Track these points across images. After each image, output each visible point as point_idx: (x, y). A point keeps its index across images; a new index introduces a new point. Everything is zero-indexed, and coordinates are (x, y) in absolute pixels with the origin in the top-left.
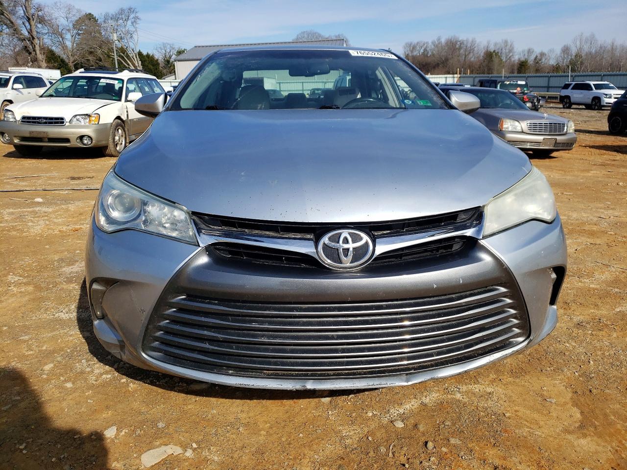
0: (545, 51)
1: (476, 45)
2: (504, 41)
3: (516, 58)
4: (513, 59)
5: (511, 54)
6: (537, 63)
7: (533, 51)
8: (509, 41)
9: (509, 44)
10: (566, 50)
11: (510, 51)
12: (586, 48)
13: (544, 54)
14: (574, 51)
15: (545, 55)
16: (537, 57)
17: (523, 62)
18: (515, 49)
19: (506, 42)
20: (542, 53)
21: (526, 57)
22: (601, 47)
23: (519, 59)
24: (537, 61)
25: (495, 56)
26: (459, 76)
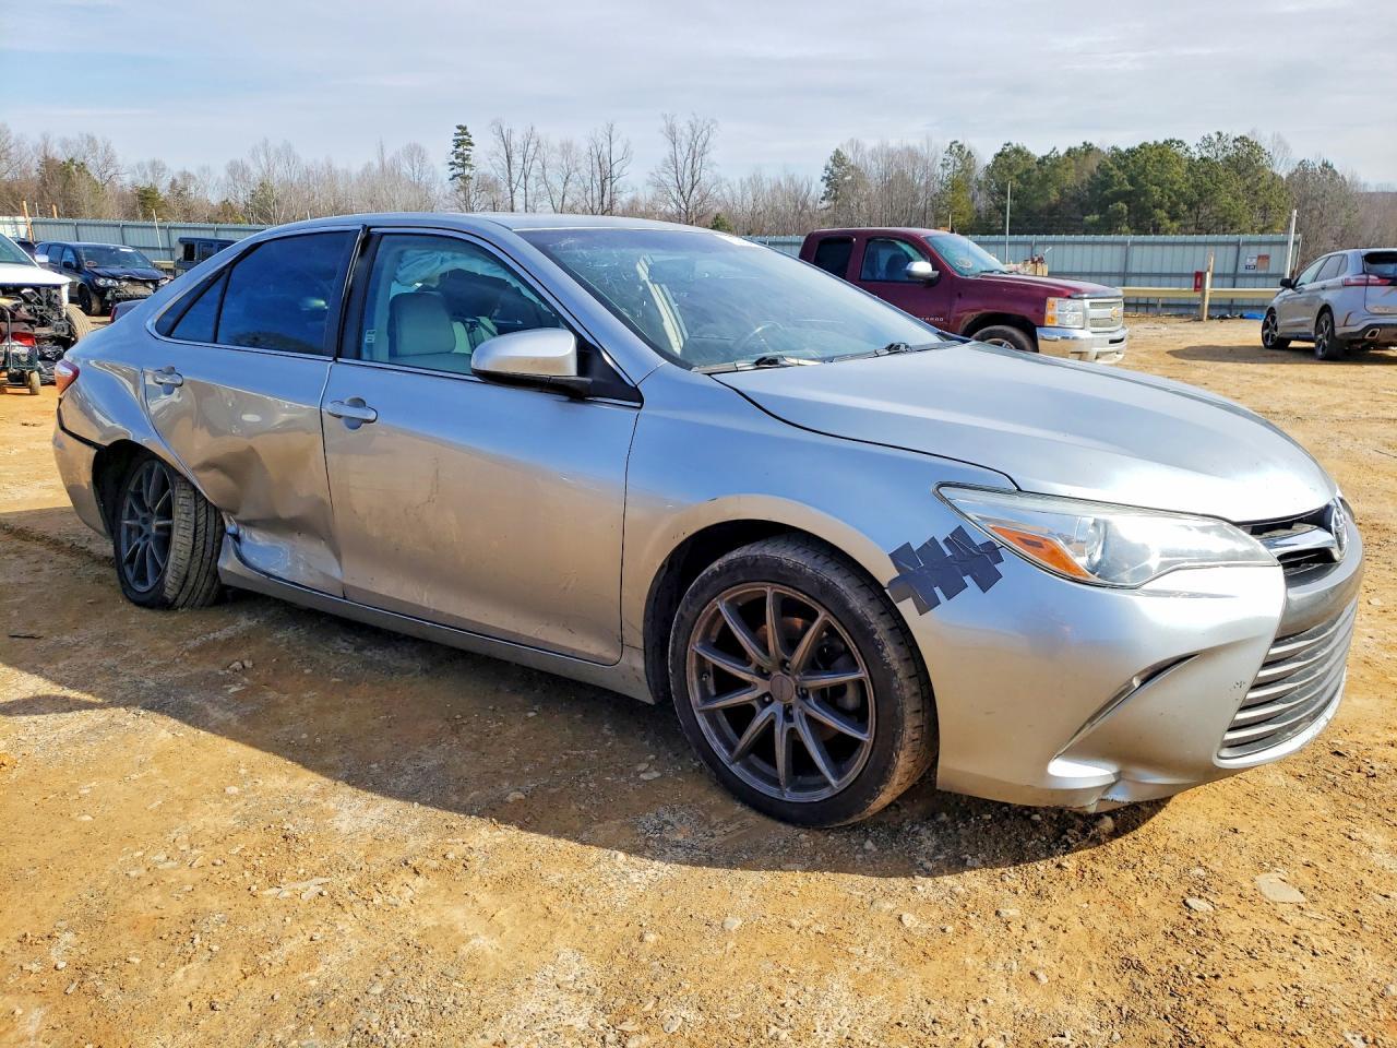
0: (193, 170)
1: (12, 141)
2: (85, 137)
3: (127, 180)
4: (118, 183)
5: (112, 171)
6: (179, 194)
7: (163, 169)
8: (98, 139)
9: (100, 144)
10: (237, 171)
11: (108, 163)
12: (280, 170)
13: (189, 175)
14: (256, 173)
15: (194, 178)
16: (174, 182)
17: (145, 192)
18: (119, 160)
19: (91, 140)
20: (185, 172)
21: (150, 179)
22: (308, 172)
23: (133, 184)
24: (178, 191)
25: (76, 174)
26: (30, 219)
